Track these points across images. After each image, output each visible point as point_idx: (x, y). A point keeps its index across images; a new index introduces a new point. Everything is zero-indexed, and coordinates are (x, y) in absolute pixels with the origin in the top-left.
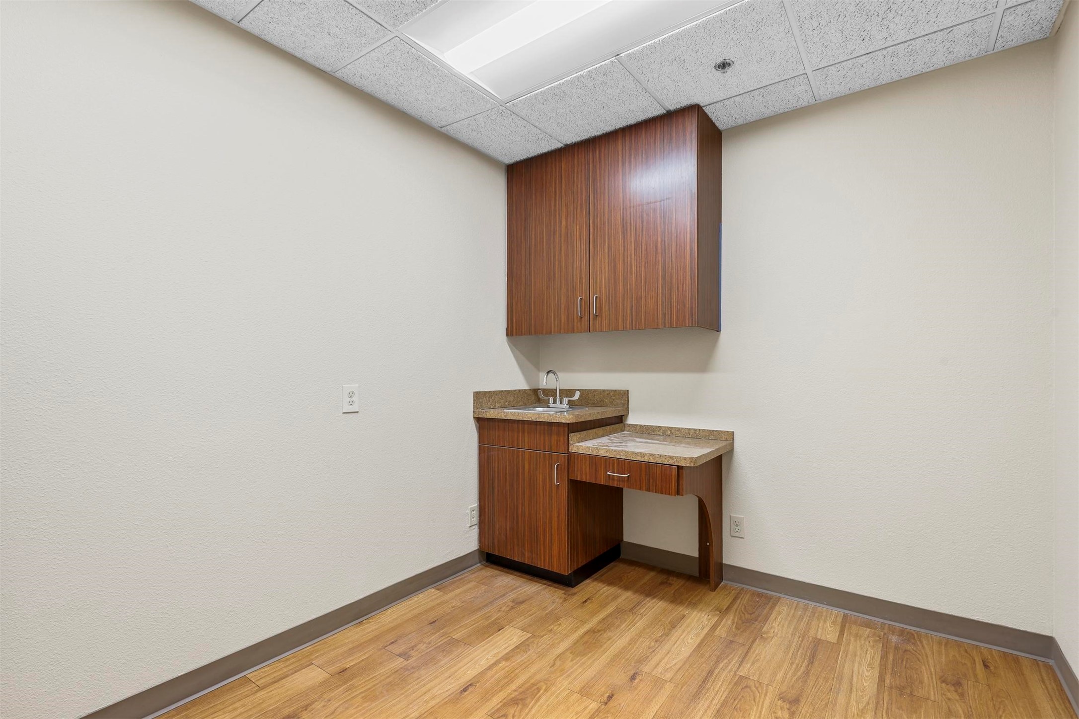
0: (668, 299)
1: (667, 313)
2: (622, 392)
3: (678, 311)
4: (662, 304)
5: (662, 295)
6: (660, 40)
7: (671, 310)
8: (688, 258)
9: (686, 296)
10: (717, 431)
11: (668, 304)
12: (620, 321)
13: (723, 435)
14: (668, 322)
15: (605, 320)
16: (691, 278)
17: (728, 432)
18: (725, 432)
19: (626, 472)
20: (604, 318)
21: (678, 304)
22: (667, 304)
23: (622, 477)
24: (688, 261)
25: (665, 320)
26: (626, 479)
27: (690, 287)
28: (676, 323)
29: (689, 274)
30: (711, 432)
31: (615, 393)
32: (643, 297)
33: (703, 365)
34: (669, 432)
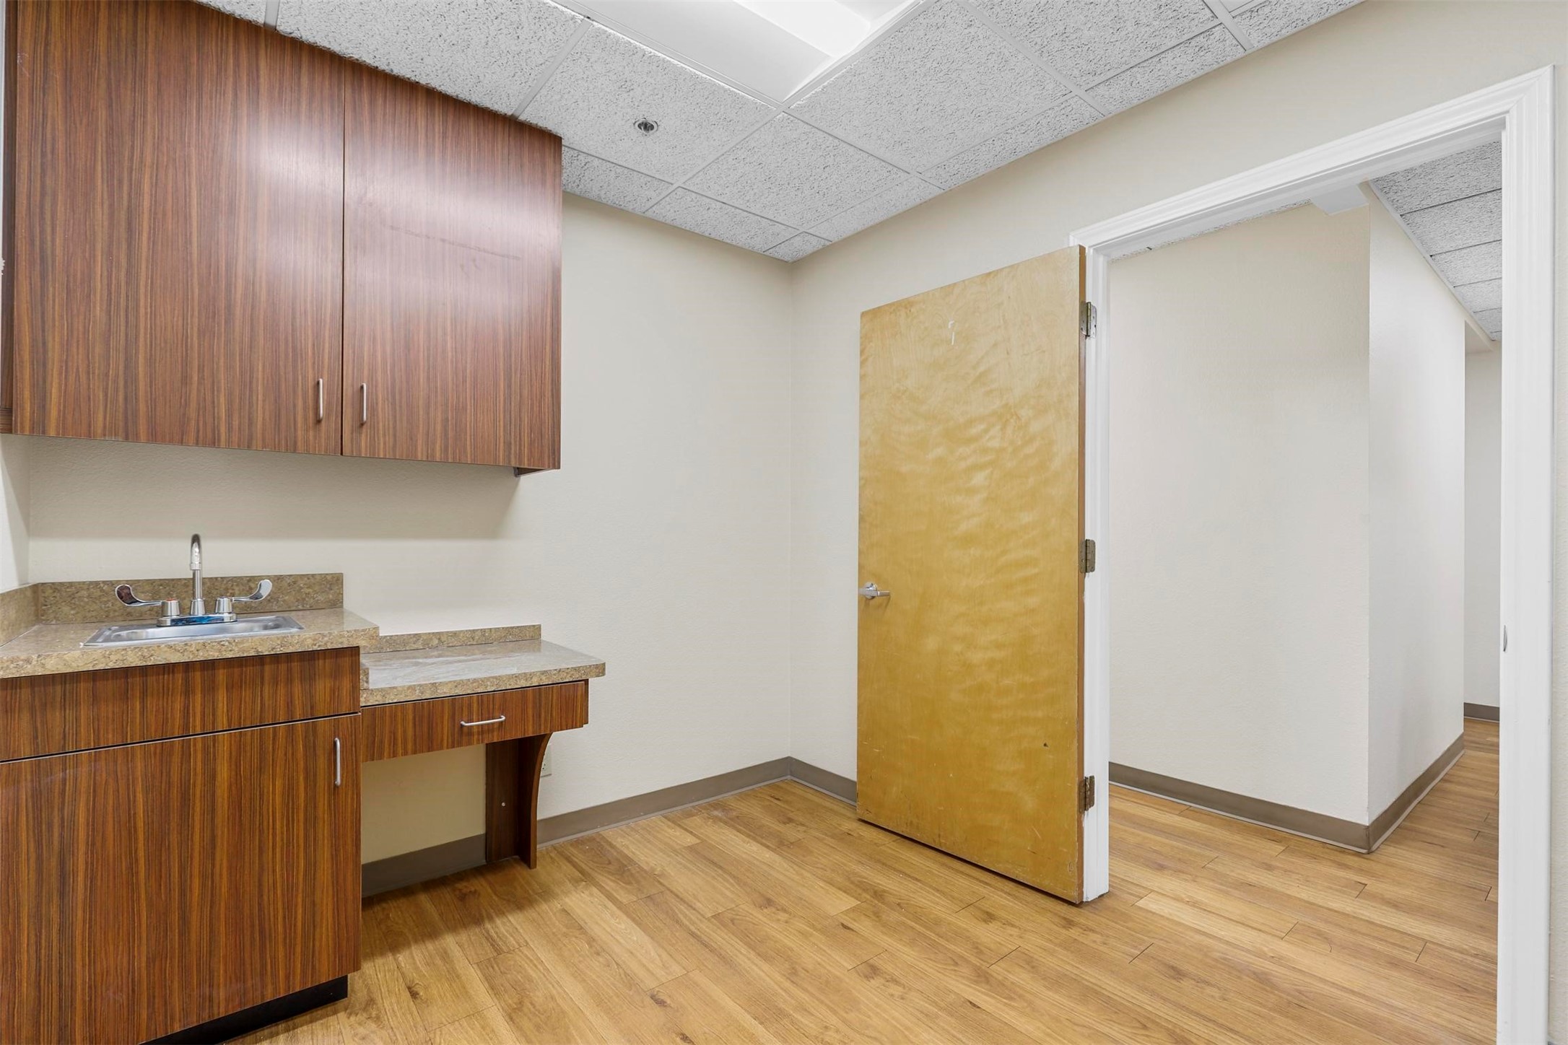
0: (515, 420)
1: (513, 442)
2: (329, 578)
3: (531, 443)
4: (504, 426)
5: (504, 412)
6: (651, 53)
7: (520, 439)
8: (547, 363)
9: (545, 422)
10: (518, 627)
11: (515, 428)
12: (420, 442)
13: (527, 632)
14: (515, 457)
15: (384, 435)
16: (553, 395)
17: (534, 626)
18: (530, 627)
19: (496, 714)
20: (381, 432)
21: (531, 431)
22: (513, 427)
23: (488, 724)
24: (547, 367)
25: (510, 453)
26: (496, 726)
27: (551, 409)
28: (528, 460)
29: (550, 388)
30: (509, 630)
31: (312, 580)
32: (469, 407)
33: (493, 527)
34: (436, 642)
